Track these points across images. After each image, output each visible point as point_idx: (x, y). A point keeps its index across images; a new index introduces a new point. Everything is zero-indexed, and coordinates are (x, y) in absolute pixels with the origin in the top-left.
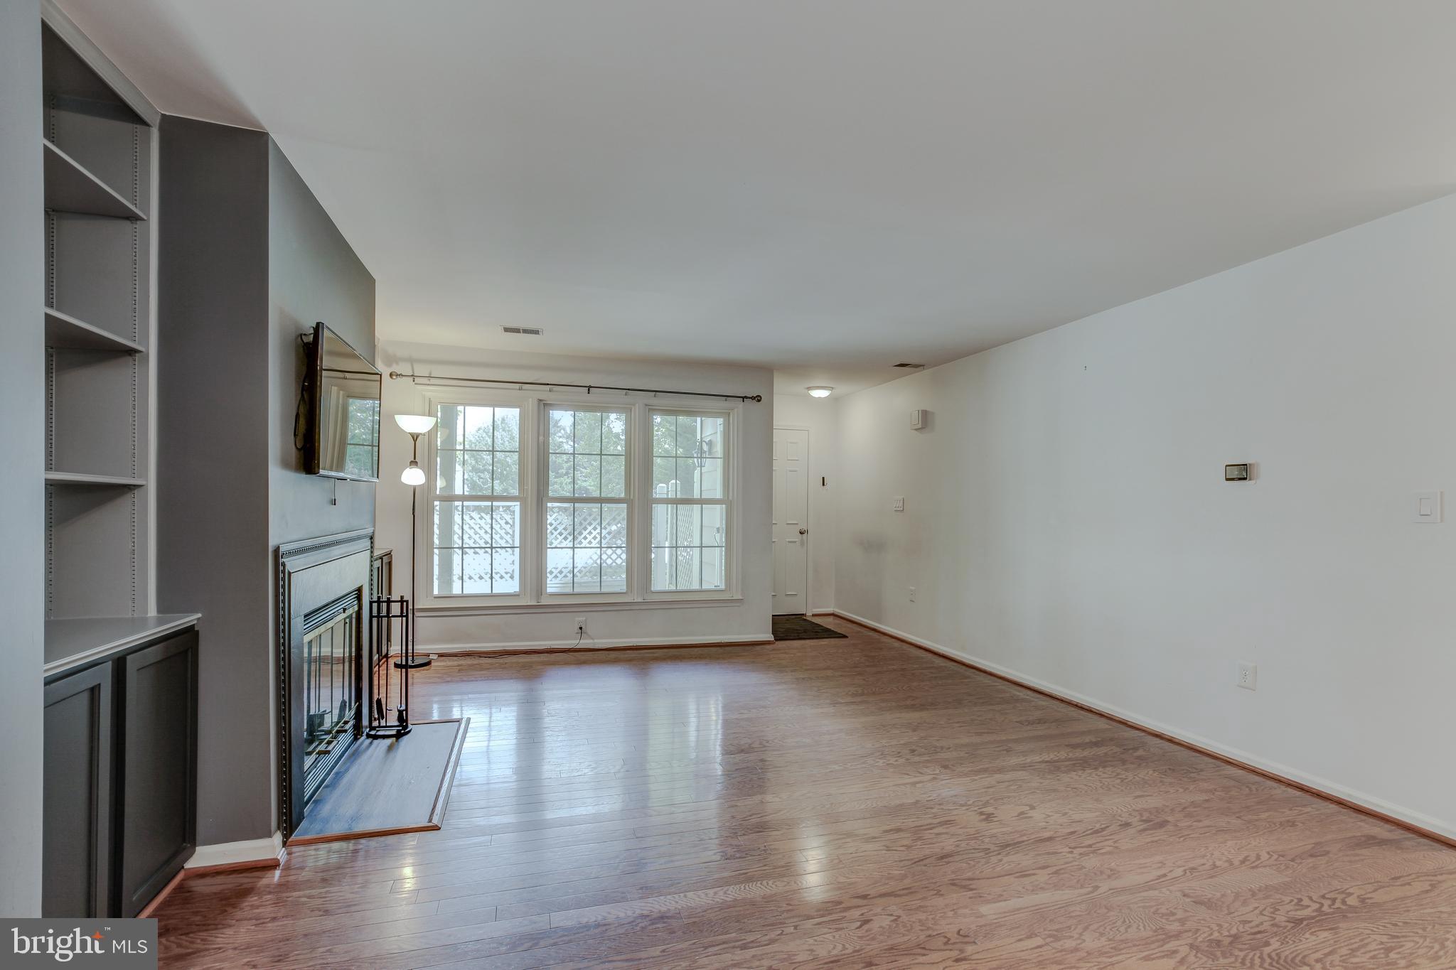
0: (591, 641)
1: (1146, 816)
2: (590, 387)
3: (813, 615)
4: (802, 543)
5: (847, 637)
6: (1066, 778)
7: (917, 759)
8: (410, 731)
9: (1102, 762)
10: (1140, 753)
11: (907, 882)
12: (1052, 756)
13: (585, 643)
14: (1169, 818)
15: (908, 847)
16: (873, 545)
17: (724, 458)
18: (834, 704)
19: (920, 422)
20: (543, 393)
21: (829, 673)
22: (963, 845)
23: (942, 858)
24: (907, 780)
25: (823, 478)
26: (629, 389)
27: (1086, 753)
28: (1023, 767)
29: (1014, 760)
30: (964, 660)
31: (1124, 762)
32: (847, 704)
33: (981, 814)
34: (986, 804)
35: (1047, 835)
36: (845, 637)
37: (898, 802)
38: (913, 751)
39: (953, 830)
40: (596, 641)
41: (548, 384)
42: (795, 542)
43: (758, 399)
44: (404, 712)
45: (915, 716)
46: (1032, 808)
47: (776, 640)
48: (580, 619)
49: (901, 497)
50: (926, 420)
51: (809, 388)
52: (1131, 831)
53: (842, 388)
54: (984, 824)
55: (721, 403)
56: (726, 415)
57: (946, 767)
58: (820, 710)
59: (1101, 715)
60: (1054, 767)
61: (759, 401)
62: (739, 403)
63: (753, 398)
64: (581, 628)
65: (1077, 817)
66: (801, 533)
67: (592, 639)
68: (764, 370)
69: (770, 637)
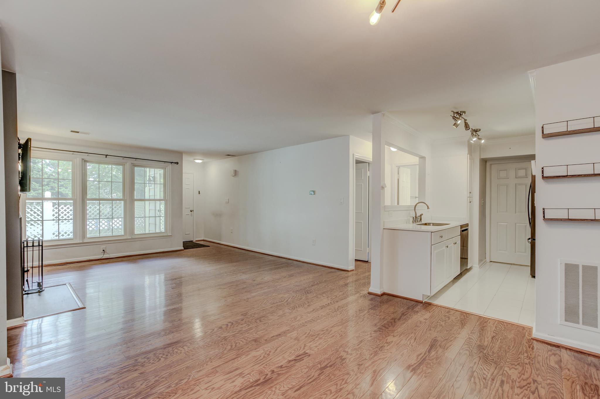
0: (109, 255)
1: (290, 275)
2: (106, 155)
3: (196, 241)
4: (191, 215)
5: (210, 246)
6: (273, 271)
7: (235, 272)
8: (44, 290)
9: (282, 267)
10: (292, 264)
11: (235, 293)
12: (271, 268)
13: (106, 256)
14: (294, 275)
15: (235, 288)
16: (218, 215)
17: (164, 184)
18: (209, 264)
19: (234, 173)
20: (85, 157)
21: (206, 256)
22: (248, 286)
23: (243, 288)
24: (233, 277)
25: (199, 191)
26: (125, 157)
27: (279, 266)
28: (263, 271)
29: (261, 270)
30: (248, 249)
31: (287, 267)
32: (213, 263)
33: (252, 280)
34: (254, 278)
35: (268, 281)
36: (209, 246)
37: (231, 281)
38: (234, 271)
39: (245, 284)
40: (111, 255)
41: (87, 153)
42: (189, 215)
43: (177, 163)
44: (41, 283)
45: (235, 264)
46: (265, 277)
47: (185, 249)
48: (103, 247)
49: (228, 198)
50: (236, 173)
51: (194, 159)
52: (286, 278)
53: (206, 160)
54: (253, 282)
55: (163, 164)
56: (164, 168)
57: (243, 273)
58: (204, 266)
59: (284, 258)
60: (271, 270)
61: (177, 164)
62: (170, 165)
63: (175, 163)
64: (104, 250)
65: (274, 277)
66: (191, 211)
67: (109, 254)
68: (180, 154)
69: (183, 248)
